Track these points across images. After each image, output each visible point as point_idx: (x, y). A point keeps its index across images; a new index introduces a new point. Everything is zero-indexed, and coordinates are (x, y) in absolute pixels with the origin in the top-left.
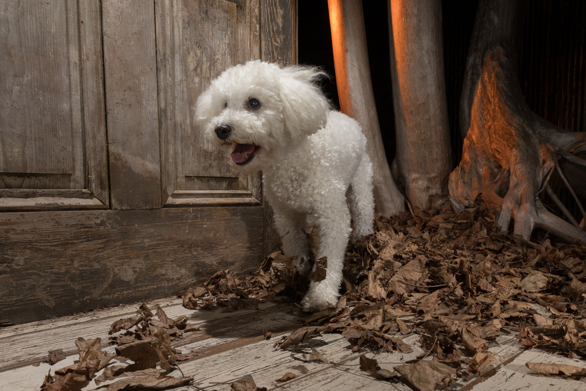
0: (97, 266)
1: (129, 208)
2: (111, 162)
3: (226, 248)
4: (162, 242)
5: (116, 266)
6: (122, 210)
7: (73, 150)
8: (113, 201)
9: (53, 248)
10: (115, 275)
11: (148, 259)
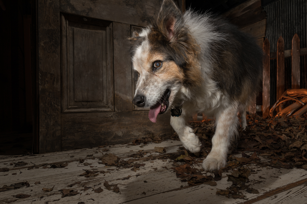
0: (109, 130)
1: (121, 111)
2: (115, 96)
3: (157, 125)
4: (132, 123)
5: (116, 131)
6: (118, 112)
7: (103, 93)
8: (116, 109)
9: (95, 124)
10: (116, 134)
11: (127, 129)
